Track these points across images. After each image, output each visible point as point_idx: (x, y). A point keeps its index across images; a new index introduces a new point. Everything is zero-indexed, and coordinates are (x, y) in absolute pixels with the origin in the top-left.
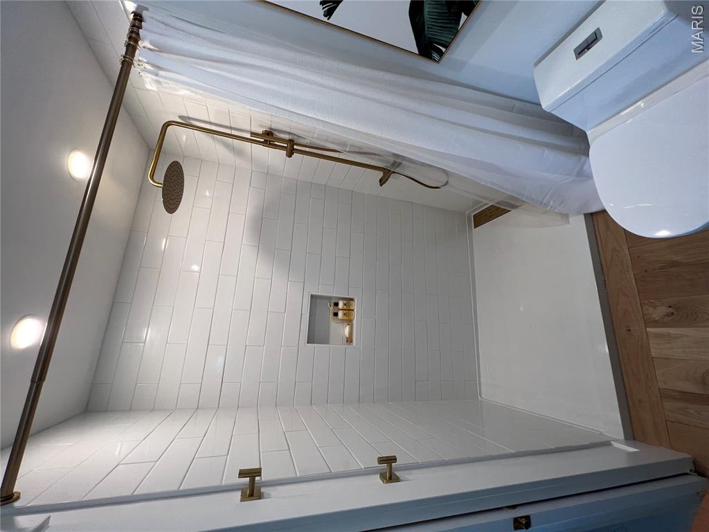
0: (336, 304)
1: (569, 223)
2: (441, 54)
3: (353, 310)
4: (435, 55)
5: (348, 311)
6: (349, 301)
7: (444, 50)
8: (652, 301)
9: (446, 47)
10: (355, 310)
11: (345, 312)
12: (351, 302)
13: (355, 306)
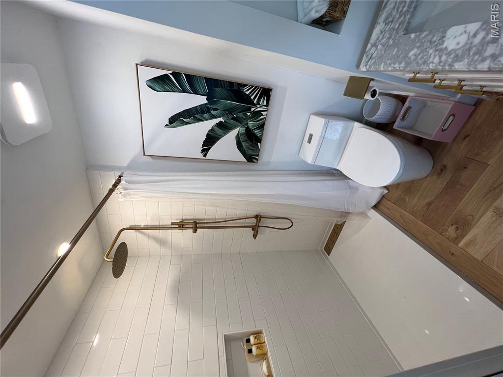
0: (248, 341)
1: (371, 219)
2: (257, 159)
3: (264, 342)
4: (254, 160)
5: (260, 344)
6: (257, 334)
7: (257, 157)
8: (442, 228)
9: (258, 156)
10: (266, 342)
11: (257, 345)
12: (260, 334)
13: (265, 337)
